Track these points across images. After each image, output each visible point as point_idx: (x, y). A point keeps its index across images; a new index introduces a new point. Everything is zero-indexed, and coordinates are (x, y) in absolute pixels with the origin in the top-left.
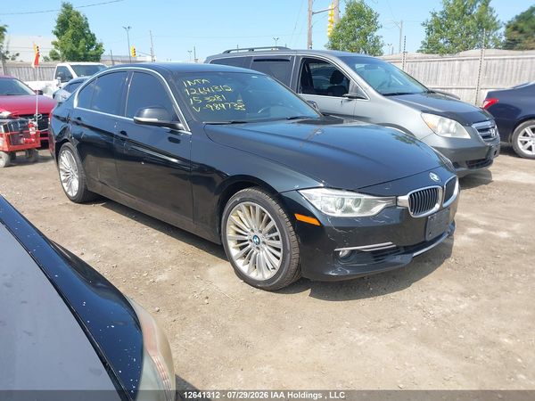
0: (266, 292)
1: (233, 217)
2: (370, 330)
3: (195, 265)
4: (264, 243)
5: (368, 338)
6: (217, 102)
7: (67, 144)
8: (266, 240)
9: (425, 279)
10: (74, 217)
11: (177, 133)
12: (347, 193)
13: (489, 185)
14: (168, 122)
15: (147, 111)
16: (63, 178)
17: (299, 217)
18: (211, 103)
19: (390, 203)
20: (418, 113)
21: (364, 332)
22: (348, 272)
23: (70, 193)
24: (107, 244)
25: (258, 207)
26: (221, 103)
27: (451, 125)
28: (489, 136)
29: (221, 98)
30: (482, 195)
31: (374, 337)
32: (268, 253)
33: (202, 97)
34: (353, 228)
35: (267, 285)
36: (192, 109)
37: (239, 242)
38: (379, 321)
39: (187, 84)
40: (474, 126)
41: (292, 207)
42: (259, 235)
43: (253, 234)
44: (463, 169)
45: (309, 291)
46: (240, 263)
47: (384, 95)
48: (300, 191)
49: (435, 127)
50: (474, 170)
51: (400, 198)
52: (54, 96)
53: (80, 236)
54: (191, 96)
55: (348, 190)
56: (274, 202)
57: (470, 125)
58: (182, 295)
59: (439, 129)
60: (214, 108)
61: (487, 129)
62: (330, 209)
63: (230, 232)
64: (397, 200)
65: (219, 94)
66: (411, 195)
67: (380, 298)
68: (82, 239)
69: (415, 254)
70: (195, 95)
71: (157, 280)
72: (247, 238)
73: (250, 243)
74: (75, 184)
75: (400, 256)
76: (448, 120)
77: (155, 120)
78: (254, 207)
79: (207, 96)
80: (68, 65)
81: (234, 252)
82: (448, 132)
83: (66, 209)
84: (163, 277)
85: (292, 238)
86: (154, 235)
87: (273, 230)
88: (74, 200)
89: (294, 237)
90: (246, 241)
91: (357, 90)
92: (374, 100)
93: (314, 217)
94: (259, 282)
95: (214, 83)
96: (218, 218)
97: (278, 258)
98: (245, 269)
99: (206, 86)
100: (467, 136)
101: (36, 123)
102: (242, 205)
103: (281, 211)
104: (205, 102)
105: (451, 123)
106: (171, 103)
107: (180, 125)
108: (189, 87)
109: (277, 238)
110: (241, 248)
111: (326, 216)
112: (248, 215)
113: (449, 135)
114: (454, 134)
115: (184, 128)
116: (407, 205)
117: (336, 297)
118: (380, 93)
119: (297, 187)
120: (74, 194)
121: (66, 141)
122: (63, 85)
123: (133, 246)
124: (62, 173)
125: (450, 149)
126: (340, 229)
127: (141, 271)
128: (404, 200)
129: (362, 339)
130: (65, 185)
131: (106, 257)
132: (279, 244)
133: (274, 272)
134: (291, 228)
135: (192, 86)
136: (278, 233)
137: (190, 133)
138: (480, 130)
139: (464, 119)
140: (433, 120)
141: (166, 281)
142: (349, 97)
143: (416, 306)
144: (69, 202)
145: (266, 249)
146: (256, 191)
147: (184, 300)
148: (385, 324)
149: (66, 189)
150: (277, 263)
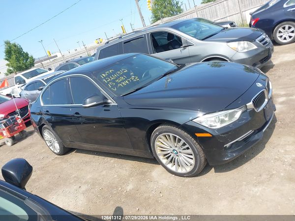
0: (190, 178)
1: (157, 143)
2: (259, 183)
3: (143, 173)
4: (180, 152)
5: (260, 189)
6: (123, 81)
7: (45, 126)
8: (181, 151)
9: (270, 140)
10: (64, 165)
11: (108, 106)
12: (220, 113)
13: (274, 68)
14: (102, 102)
15: (88, 100)
16: (49, 144)
17: (198, 135)
18: (120, 83)
19: (244, 109)
20: (225, 44)
21: (256, 186)
22: (234, 154)
23: (55, 151)
24: (89, 176)
25: (171, 135)
26: (125, 80)
27: (245, 44)
28: (266, 43)
29: (124, 77)
30: (273, 76)
31: (264, 187)
32: (184, 157)
33: (114, 81)
34: (230, 131)
35: (190, 174)
36: (112, 91)
37: (165, 155)
38: (260, 176)
39: (103, 76)
40: (257, 41)
41: (192, 130)
42: (176, 149)
43: (172, 149)
44: (259, 65)
45: (213, 169)
46: (169, 166)
47: (202, 40)
48: (194, 120)
49: (237, 48)
50: (264, 64)
51: (247, 105)
52: (20, 95)
53: (73, 176)
54: (108, 83)
55: (219, 111)
56: (180, 130)
57: (255, 41)
58: (145, 195)
59: (240, 49)
60: (123, 85)
61: (264, 39)
62: (214, 125)
63: (158, 152)
64: (246, 106)
65: (122, 76)
66: (253, 101)
67: (253, 160)
68: (75, 177)
69: (264, 130)
70: (110, 81)
71: (128, 190)
72: (169, 152)
73: (172, 154)
74: (57, 146)
75: (256, 135)
76: (242, 42)
77: (95, 103)
78: (169, 136)
79: (116, 79)
80: (20, 74)
81: (164, 161)
82: (244, 49)
83: (58, 161)
84: (130, 187)
85: (197, 146)
86: (112, 161)
87: (184, 145)
88: (60, 154)
89: (198, 146)
90: (169, 153)
91: (187, 42)
92: (197, 44)
93: (207, 132)
94: (184, 174)
95: (117, 70)
96: (148, 145)
97: (192, 159)
98: (173, 169)
99: (113, 73)
100: (255, 47)
101: (19, 117)
102: (161, 136)
103: (185, 133)
104: (117, 83)
105: (244, 44)
106: (99, 91)
107: (109, 101)
108: (105, 78)
109: (188, 148)
110: (168, 158)
111: (213, 130)
112: (166, 140)
113: (246, 50)
114: (248, 48)
115: (111, 102)
116: (253, 107)
117: (229, 168)
118: (200, 40)
119: (191, 118)
120: (58, 151)
121: (44, 125)
122: (23, 88)
123: (104, 173)
124: (47, 142)
125: (249, 58)
126: (223, 134)
127: (117, 187)
128: (250, 105)
129: (257, 190)
130: (51, 148)
131: (93, 184)
132: (190, 151)
133: (192, 167)
134: (195, 141)
135: (107, 77)
136: (187, 146)
137: (116, 104)
138: (261, 42)
139: (250, 39)
140: (234, 45)
141: (133, 189)
142: (184, 47)
143: (275, 159)
144: (57, 156)
145: (182, 155)
146: (167, 126)
147: (149, 198)
148: (264, 176)
149: (52, 149)
150: (193, 162)
